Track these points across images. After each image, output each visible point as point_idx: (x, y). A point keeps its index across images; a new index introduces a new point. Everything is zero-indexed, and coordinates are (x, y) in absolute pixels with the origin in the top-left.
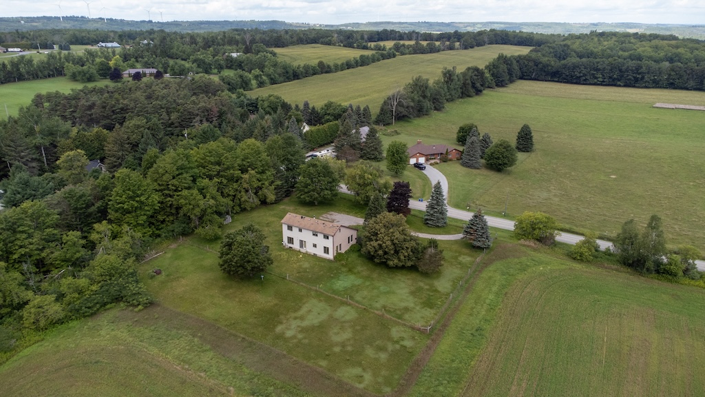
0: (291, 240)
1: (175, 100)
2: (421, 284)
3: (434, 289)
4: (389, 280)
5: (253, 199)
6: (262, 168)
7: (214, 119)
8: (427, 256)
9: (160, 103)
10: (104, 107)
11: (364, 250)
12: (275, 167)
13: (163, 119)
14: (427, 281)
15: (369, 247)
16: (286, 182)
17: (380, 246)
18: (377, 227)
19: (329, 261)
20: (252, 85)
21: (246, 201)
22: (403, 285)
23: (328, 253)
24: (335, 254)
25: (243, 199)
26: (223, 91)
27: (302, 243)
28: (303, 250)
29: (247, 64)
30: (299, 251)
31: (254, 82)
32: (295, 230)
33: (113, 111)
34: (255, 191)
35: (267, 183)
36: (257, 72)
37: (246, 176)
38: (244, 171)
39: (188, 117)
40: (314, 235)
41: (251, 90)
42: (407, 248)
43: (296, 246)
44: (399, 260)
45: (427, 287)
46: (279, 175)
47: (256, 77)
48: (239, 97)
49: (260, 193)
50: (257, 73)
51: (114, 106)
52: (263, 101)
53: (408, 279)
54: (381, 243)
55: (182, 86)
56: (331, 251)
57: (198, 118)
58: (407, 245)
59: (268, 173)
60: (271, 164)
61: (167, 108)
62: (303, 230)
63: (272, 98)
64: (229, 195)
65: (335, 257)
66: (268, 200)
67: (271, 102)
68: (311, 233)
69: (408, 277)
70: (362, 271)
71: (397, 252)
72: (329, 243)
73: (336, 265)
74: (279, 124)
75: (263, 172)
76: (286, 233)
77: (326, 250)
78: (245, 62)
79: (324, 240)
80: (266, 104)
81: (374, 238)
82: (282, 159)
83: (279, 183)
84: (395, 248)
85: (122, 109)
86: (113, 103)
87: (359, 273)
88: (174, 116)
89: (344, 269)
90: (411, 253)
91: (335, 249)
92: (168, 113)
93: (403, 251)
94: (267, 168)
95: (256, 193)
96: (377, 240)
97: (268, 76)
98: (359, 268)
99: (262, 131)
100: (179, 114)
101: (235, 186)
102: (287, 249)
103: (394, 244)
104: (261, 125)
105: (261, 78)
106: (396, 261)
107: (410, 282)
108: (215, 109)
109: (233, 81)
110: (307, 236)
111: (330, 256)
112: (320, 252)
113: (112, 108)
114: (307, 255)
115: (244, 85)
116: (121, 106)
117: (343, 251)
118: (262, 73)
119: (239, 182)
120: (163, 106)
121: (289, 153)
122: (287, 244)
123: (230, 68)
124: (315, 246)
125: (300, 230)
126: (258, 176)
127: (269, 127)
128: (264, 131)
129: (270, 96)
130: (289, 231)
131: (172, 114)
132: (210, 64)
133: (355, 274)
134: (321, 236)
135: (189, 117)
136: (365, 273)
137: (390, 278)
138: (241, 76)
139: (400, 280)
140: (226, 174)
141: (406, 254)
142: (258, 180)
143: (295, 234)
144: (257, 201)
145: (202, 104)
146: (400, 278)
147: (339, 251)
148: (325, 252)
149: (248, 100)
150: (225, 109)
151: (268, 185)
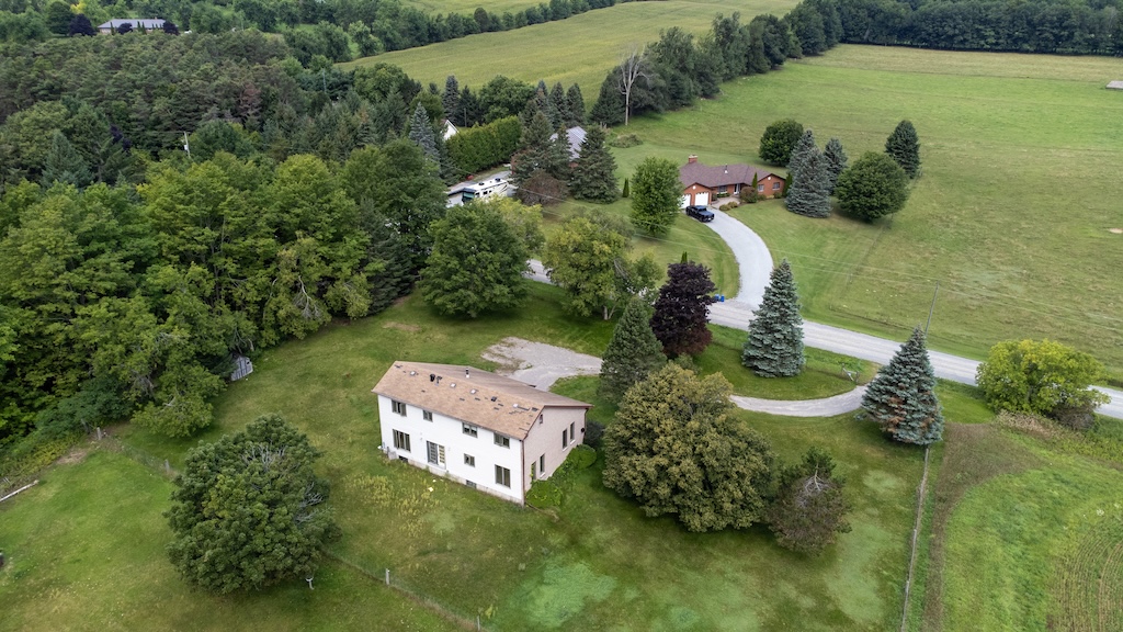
0: (402, 439)
1: (166, 73)
2: (788, 590)
3: (830, 607)
4: (691, 576)
5: (312, 310)
6: (333, 230)
7: (250, 112)
8: (800, 503)
9: (133, 77)
10: (14, 86)
11: (610, 474)
12: (368, 223)
13: (137, 111)
14: (804, 578)
15: (629, 474)
16: (398, 260)
17: (661, 469)
18: (653, 413)
19: (510, 505)
20: (350, 51)
21: (289, 316)
22: (735, 596)
23: (507, 484)
24: (528, 487)
25: (282, 313)
26: (282, 57)
27: (433, 451)
28: (437, 469)
29: (342, 15)
30: (427, 473)
31: (354, 47)
32: (414, 414)
33: (33, 94)
34: (315, 290)
35: (346, 269)
36: (360, 26)
37: (288, 253)
38: (283, 236)
39: (192, 107)
40: (466, 430)
41: (348, 60)
42: (742, 476)
43: (417, 456)
44: (718, 510)
45: (807, 602)
46: (381, 244)
47: (359, 37)
48: (316, 71)
49: (330, 294)
50: (359, 30)
51: (34, 83)
52: (365, 77)
53: (746, 570)
54: (664, 461)
55: (195, 45)
56: (515, 477)
57: (214, 110)
58: (741, 469)
59: (351, 242)
60: (358, 219)
61: (149, 87)
62: (434, 416)
63: (382, 71)
64: (245, 302)
65: (527, 495)
66: (351, 312)
67: (380, 81)
68: (459, 426)
69: (746, 561)
70: (608, 542)
71: (708, 485)
72: (510, 457)
73: (530, 521)
74: (392, 122)
75: (338, 238)
76: (389, 421)
77: (503, 475)
78: (339, 11)
79: (497, 447)
80: (370, 83)
81: (640, 443)
82: (386, 205)
83: (378, 265)
84: (706, 475)
85: (51, 89)
86: (32, 75)
87: (600, 550)
88: (160, 104)
89: (556, 539)
90: (752, 490)
91: (529, 472)
92: (149, 98)
93: (731, 487)
94: (347, 227)
95: (320, 294)
96: (652, 454)
97: (381, 34)
98: (600, 533)
99: (350, 136)
100: (172, 101)
101: (261, 277)
102: (392, 464)
103: (702, 466)
104: (348, 122)
105: (368, 38)
106: (709, 516)
107: (752, 580)
108: (254, 92)
109: (311, 43)
110: (446, 432)
111: (515, 492)
112: (485, 480)
113: (30, 86)
114: (447, 482)
115: (335, 52)
116: (47, 81)
117: (549, 472)
118: (369, 29)
119: (273, 266)
120: (138, 83)
121: (403, 188)
122: (393, 449)
123: (312, 21)
124: (469, 460)
125: (428, 416)
126: (324, 250)
127: (366, 127)
128: (355, 138)
129: (379, 67)
130: (397, 416)
131: (157, 101)
132: (272, 14)
133: (589, 554)
134: (486, 438)
135: (194, 107)
136: (618, 551)
137: (694, 568)
138: (328, 34)
139: (721, 573)
140: (235, 248)
141: (739, 494)
142: (323, 258)
143: (412, 424)
144: (322, 315)
145: (224, 79)
146: (719, 564)
147: (540, 476)
148: (499, 480)
149: (335, 75)
150: (275, 90)
151: (349, 272)
